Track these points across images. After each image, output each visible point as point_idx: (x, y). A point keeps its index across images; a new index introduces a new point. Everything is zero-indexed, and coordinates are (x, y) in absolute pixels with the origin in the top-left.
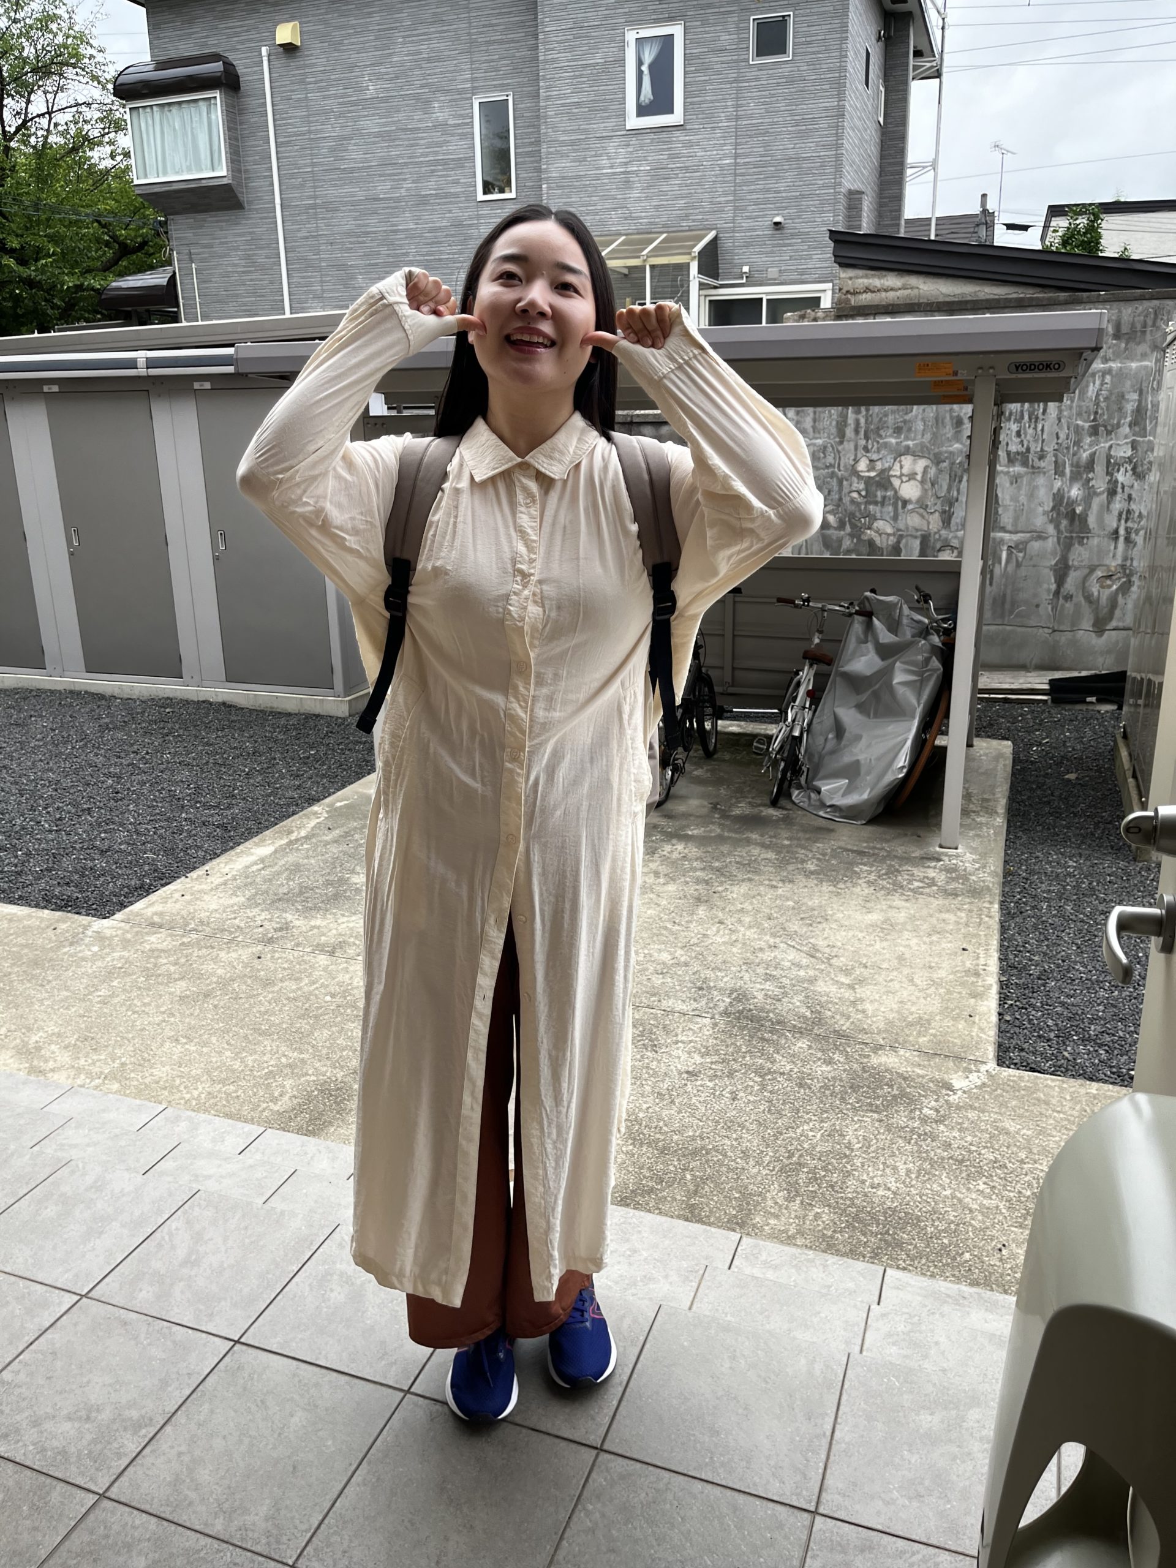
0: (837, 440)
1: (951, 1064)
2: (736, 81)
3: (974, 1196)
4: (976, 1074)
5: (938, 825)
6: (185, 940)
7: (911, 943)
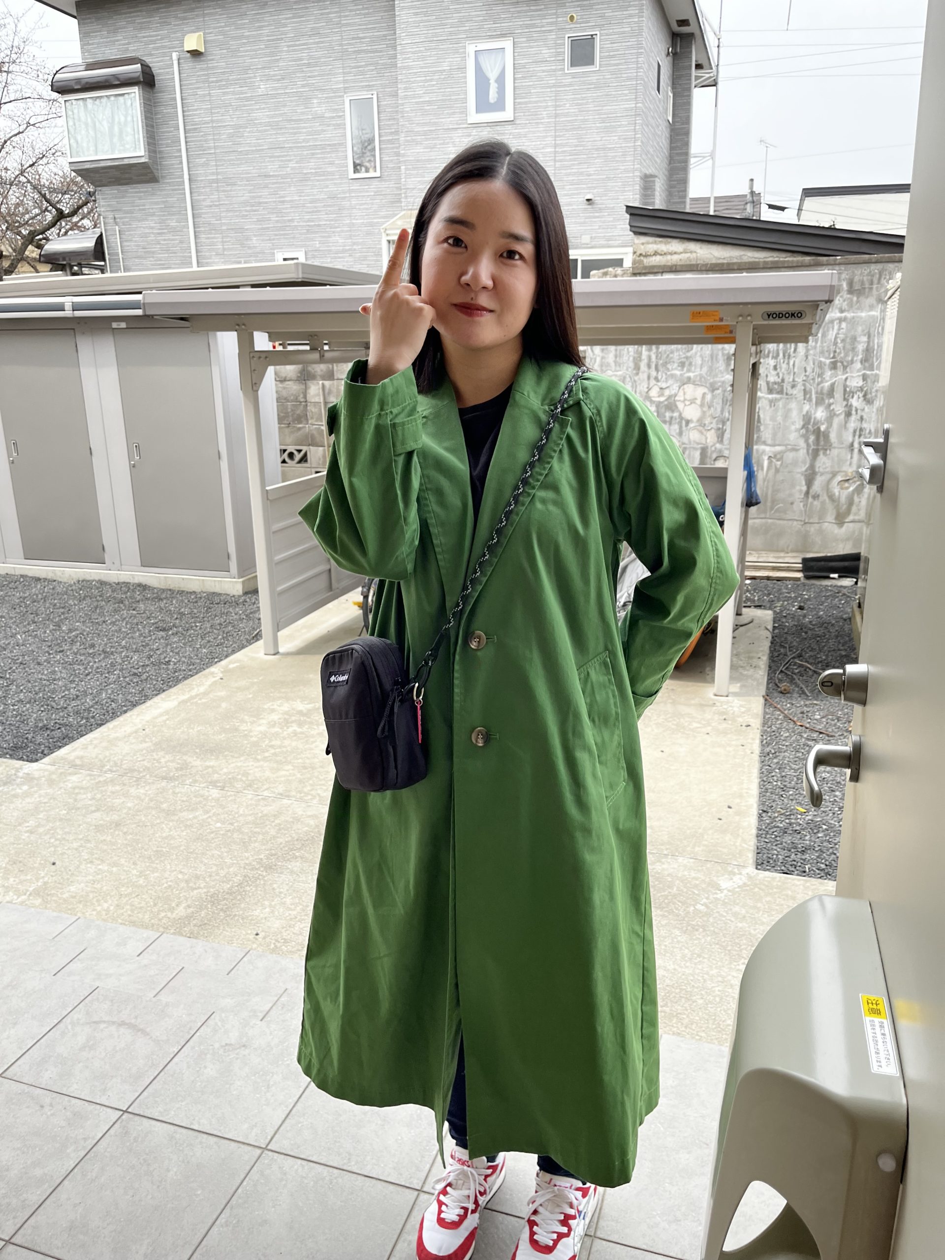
0: (634, 372)
1: (720, 869)
2: (554, 86)
4: (738, 876)
5: (713, 678)
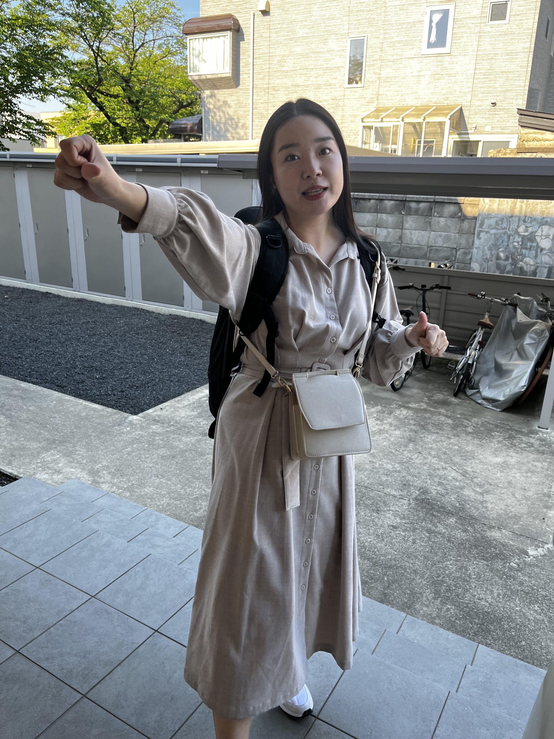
0: (510, 215)
1: (529, 542)
2: (479, 32)
3: (532, 612)
4: (542, 549)
5: (539, 416)
6: (168, 429)
7: (516, 476)
